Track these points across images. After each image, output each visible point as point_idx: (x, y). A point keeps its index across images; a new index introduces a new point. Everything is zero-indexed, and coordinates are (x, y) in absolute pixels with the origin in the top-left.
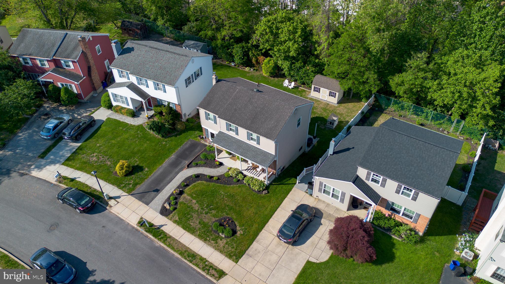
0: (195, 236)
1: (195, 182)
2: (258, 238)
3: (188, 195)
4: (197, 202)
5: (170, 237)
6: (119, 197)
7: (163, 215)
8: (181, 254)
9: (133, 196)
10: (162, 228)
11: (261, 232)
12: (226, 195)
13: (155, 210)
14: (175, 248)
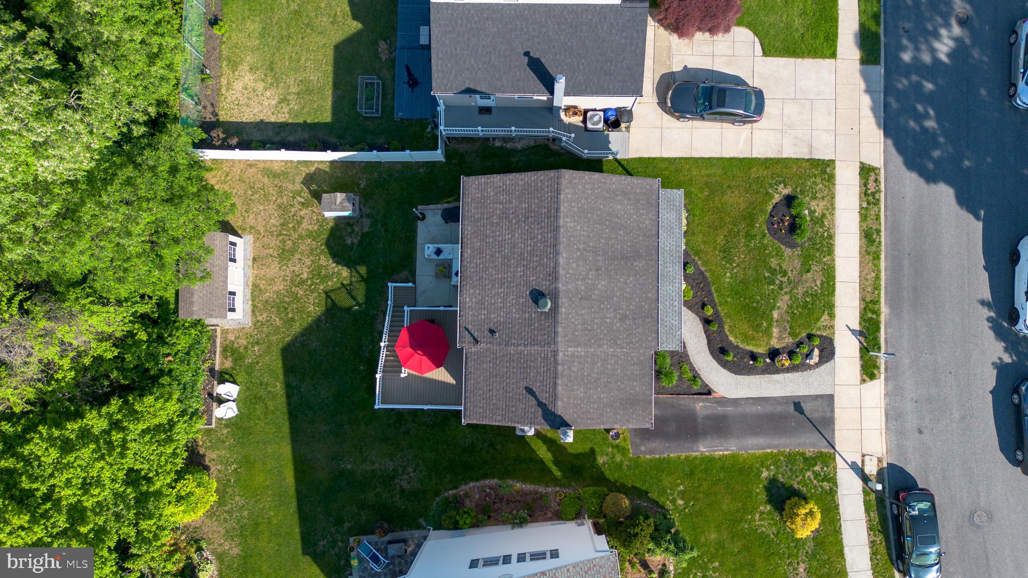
0: (834, 260)
1: (738, 346)
2: (772, 156)
3: (769, 335)
4: (773, 308)
5: (863, 299)
6: (853, 466)
7: (834, 348)
8: (877, 257)
9: (834, 441)
10: (857, 327)
11: (759, 156)
12: (728, 265)
13: (833, 373)
14: (873, 275)
